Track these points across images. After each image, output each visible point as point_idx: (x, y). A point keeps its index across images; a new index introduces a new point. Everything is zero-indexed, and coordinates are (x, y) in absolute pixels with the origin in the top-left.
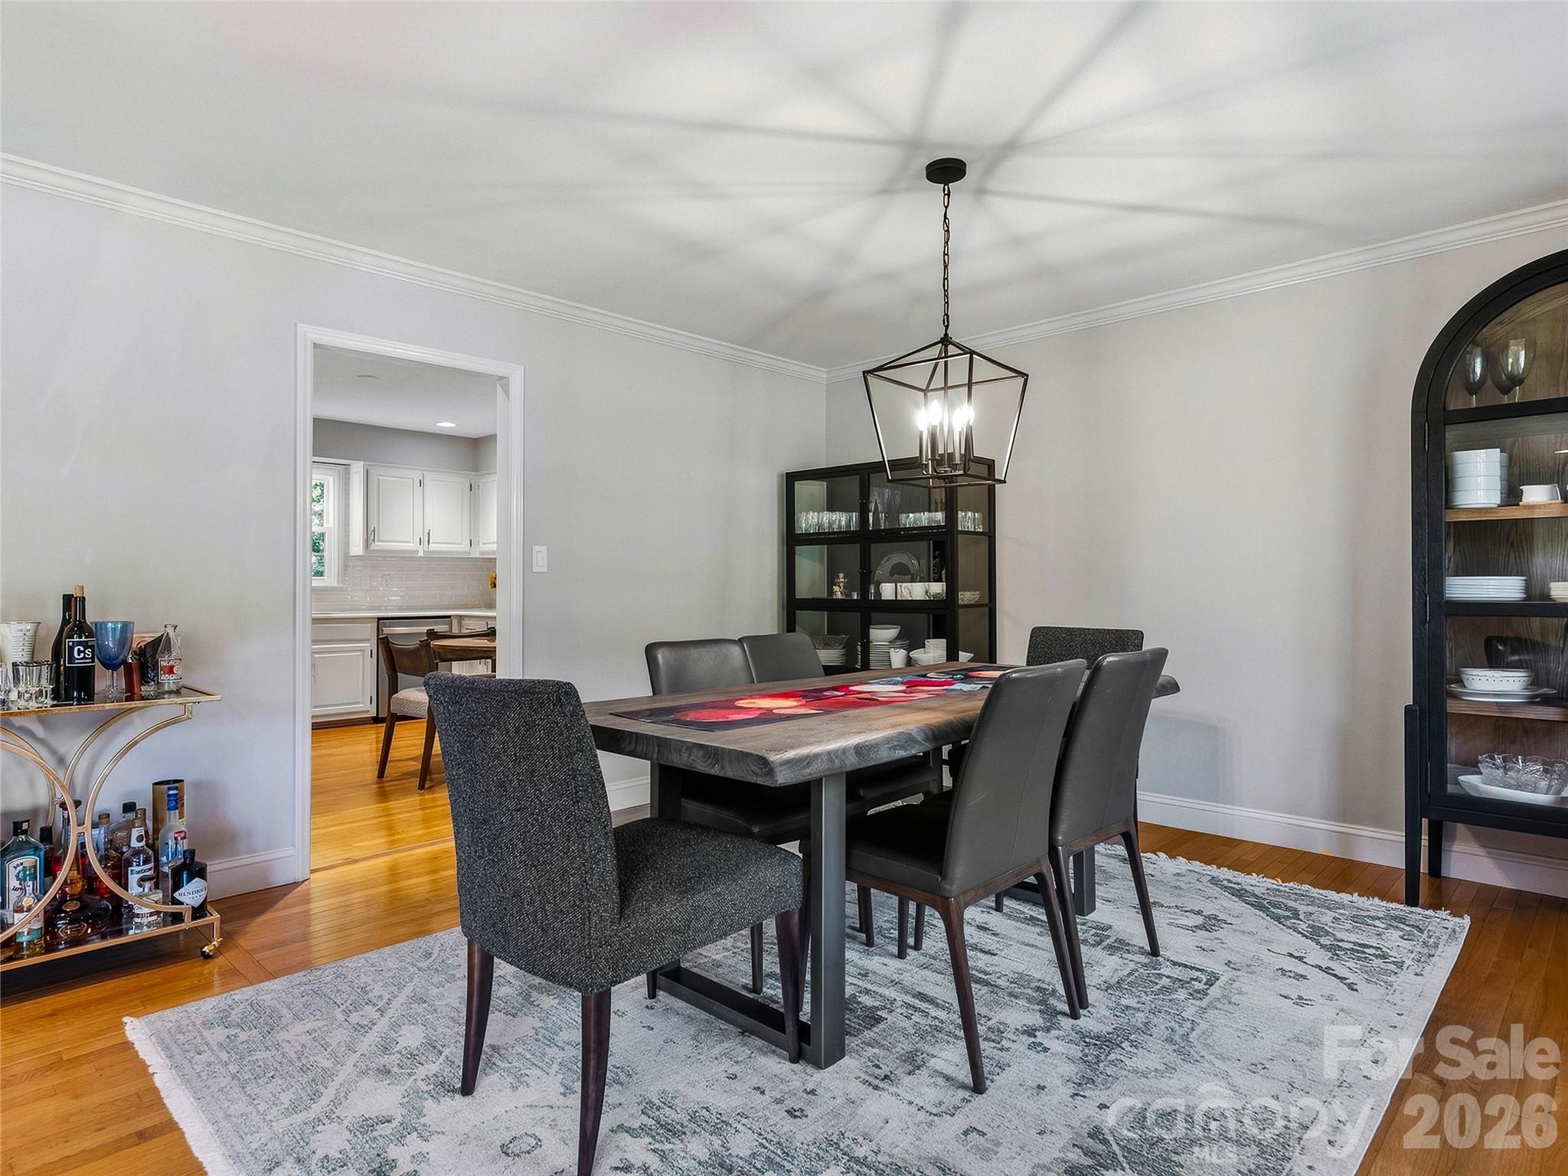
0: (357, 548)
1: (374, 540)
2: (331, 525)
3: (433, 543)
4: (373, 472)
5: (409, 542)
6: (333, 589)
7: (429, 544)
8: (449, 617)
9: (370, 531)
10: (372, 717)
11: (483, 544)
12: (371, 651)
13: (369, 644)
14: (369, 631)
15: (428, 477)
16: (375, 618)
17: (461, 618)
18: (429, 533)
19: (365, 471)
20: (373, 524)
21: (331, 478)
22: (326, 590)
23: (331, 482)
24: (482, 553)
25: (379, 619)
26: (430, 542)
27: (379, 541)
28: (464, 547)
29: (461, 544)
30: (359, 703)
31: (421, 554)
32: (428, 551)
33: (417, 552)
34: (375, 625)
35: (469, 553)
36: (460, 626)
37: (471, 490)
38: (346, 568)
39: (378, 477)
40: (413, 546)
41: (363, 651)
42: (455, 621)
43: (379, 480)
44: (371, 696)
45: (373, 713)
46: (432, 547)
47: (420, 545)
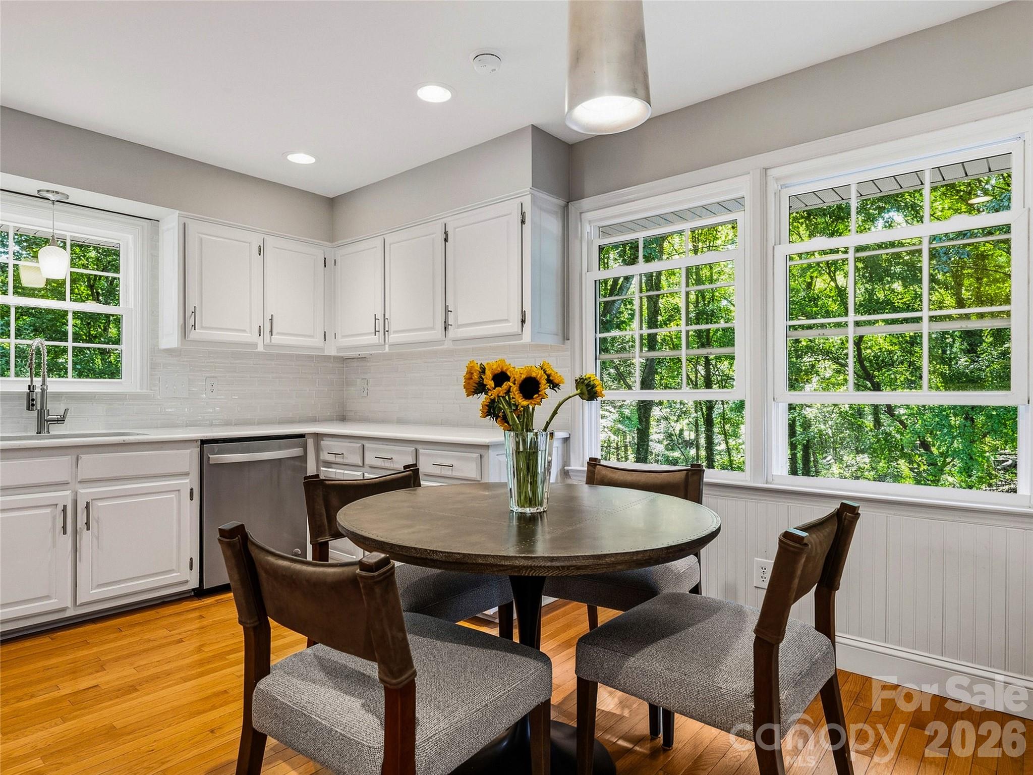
0: (170, 338)
1: (194, 327)
2: (131, 305)
3: (278, 334)
4: (193, 227)
5: (244, 331)
6: (135, 397)
7: (271, 334)
8: (302, 436)
9: (188, 313)
10: (193, 590)
11: (343, 337)
12: (192, 489)
13: (188, 481)
14: (188, 459)
15: (270, 242)
16: (196, 441)
17: (318, 436)
18: (272, 320)
19: (182, 227)
20: (192, 302)
21: (130, 238)
22: (124, 400)
23: (131, 245)
24: (339, 349)
25: (204, 442)
26: (274, 332)
27: (202, 328)
28: (318, 341)
29: (313, 336)
30: (171, 571)
31: (260, 348)
32: (270, 344)
33: (255, 345)
34: (197, 450)
35: (322, 349)
36: (318, 449)
37: (325, 266)
38: (154, 366)
39: (200, 235)
40: (250, 337)
41: (179, 490)
42: (310, 442)
43: (201, 240)
44: (191, 559)
45: (194, 584)
46: (276, 339)
47: (260, 335)
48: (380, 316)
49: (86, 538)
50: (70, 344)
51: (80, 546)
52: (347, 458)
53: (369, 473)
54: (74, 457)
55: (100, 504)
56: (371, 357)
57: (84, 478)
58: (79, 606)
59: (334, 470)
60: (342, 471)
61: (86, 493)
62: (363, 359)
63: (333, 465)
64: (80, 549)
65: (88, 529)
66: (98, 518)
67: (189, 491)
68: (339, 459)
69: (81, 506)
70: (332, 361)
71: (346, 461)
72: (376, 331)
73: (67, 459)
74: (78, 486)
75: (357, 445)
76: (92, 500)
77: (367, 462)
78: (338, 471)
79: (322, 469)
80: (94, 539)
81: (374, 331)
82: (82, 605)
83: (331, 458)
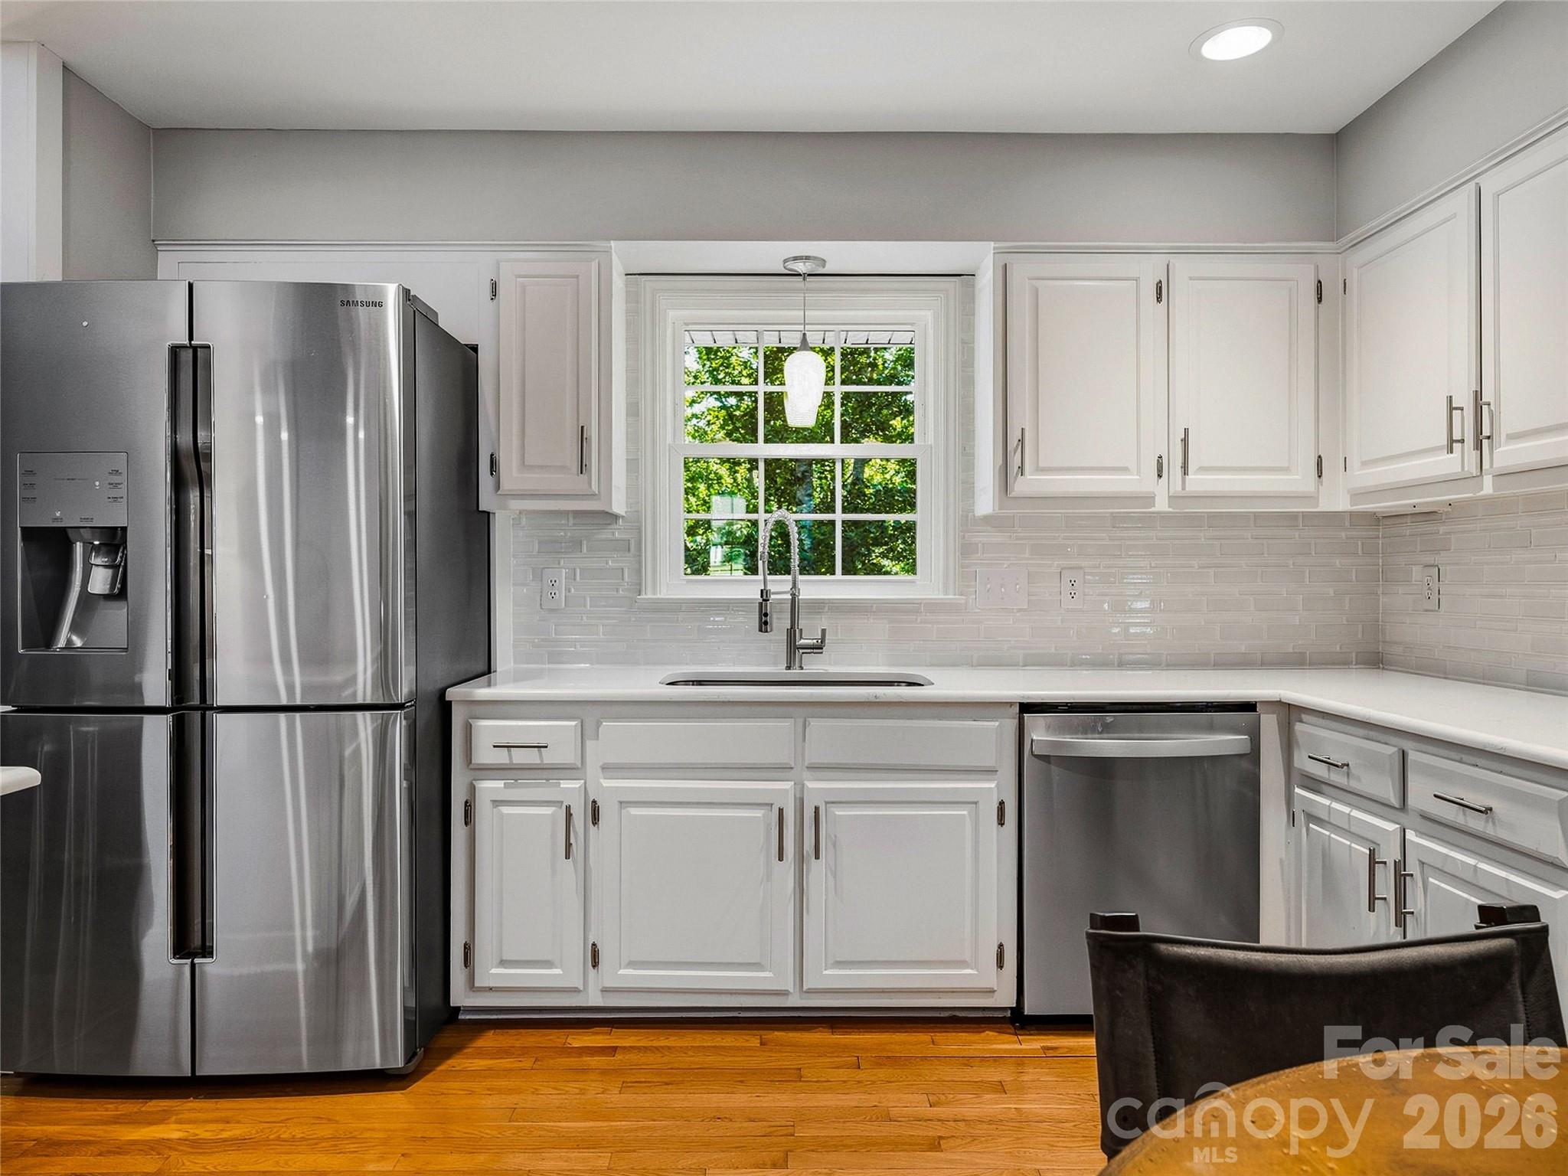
0: (986, 496)
1: (1021, 468)
2: (931, 441)
3: (1203, 469)
5: (1125, 470)
6: (933, 607)
7: (1185, 472)
8: (1249, 707)
9: (1013, 442)
10: (1004, 1010)
11: (1365, 464)
12: (1002, 803)
13: (993, 785)
15: (1186, 270)
16: (1011, 704)
17: (1290, 712)
18: (1185, 441)
19: (1000, 273)
20: (1021, 418)
22: (917, 611)
23: (930, 329)
24: (1357, 495)
25: (1027, 708)
26: (1191, 467)
27: (1040, 469)
28: (1300, 479)
29: (1285, 470)
30: (961, 964)
31: (1162, 505)
32: (1183, 494)
33: (1150, 499)
34: (1013, 723)
35: (1312, 498)
36: (1288, 744)
37: (1320, 300)
38: (967, 550)
39: (1034, 282)
40: (1138, 480)
41: (976, 803)
42: (1269, 724)
43: (1037, 291)
44: (1001, 946)
45: (1006, 998)
46: (1197, 482)
47: (1160, 476)
48: (1465, 400)
49: (817, 871)
50: (839, 516)
51: (807, 887)
52: (1359, 779)
53: (1420, 833)
54: (800, 721)
55: (840, 812)
56: (1449, 509)
57: (813, 761)
58: (805, 992)
59: (1326, 802)
60: (1346, 809)
61: (817, 787)
62: (1429, 515)
63: (1325, 788)
64: (808, 890)
65: (817, 857)
66: (836, 837)
67: (996, 805)
68: (1337, 778)
69: (809, 814)
70: (1347, 523)
71: (1354, 785)
72: (1451, 441)
73: (787, 724)
74: (806, 774)
75: (1388, 751)
76: (826, 803)
77: (1411, 801)
78: (1336, 805)
79: (1297, 790)
80: (829, 875)
81: (1444, 442)
82: (810, 991)
83: (1319, 770)
